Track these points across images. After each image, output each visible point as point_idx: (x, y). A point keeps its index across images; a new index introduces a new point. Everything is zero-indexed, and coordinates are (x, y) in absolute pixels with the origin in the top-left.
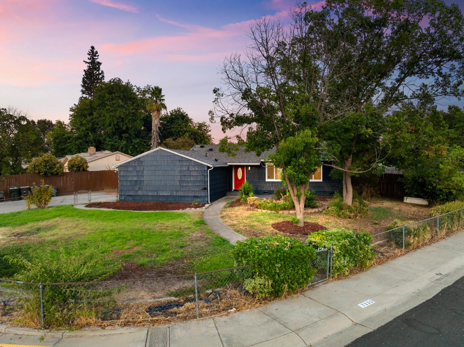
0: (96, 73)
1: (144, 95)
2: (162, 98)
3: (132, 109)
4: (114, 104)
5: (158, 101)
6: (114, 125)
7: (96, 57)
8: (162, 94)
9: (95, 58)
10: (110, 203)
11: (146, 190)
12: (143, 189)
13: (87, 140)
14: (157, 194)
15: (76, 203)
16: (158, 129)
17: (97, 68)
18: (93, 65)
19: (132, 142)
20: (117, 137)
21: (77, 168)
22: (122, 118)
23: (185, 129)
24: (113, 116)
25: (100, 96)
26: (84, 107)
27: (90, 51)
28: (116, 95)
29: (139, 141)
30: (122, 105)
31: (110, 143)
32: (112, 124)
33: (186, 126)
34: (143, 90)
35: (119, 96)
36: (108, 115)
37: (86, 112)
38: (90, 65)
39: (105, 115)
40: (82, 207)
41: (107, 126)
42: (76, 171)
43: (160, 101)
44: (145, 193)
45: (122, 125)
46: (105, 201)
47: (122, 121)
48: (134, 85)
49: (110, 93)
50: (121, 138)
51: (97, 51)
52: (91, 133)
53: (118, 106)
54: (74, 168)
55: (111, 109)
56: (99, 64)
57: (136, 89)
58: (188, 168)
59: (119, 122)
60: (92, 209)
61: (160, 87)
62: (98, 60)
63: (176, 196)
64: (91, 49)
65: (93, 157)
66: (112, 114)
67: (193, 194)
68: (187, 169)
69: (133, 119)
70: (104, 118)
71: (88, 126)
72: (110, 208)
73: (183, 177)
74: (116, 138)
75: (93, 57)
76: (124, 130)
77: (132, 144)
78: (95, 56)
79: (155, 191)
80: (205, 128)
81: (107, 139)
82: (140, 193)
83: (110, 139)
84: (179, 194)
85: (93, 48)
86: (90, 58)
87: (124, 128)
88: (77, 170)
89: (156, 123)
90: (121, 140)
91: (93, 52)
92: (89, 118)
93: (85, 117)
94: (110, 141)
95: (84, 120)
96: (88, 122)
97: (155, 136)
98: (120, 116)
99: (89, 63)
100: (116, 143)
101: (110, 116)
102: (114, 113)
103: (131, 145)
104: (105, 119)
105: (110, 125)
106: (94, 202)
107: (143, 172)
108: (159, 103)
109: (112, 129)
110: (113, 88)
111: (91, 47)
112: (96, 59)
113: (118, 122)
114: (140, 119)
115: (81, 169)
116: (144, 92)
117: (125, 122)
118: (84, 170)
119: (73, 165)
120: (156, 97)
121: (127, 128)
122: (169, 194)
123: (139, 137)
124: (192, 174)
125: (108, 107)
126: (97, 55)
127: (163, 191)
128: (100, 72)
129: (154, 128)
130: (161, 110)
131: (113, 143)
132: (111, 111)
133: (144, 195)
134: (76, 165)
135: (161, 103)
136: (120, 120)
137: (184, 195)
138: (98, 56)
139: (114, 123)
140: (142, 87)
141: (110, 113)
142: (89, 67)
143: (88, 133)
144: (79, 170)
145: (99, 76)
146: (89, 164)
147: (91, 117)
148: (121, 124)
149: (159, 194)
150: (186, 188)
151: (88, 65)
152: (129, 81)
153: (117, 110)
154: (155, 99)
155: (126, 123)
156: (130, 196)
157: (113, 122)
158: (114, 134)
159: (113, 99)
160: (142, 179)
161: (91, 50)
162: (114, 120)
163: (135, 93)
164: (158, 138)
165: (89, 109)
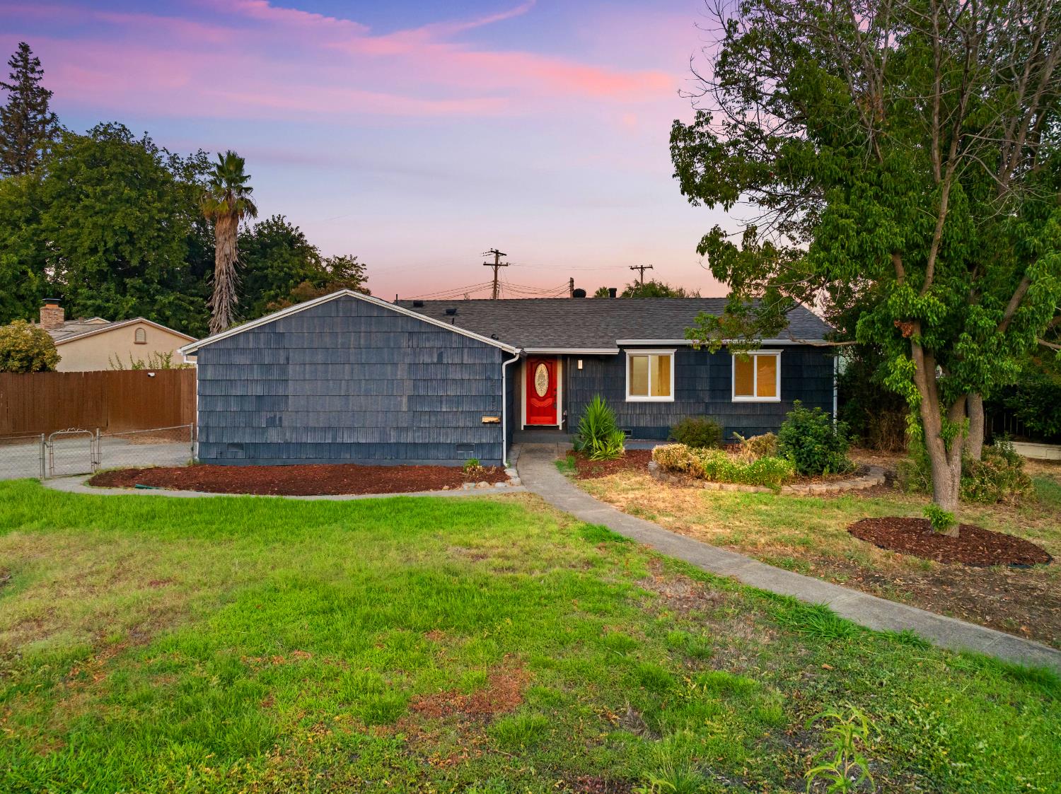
0: (35, 117)
1: (190, 176)
2: (245, 185)
3: (160, 211)
4: (105, 193)
5: (234, 192)
6: (106, 251)
7: (37, 76)
8: (245, 174)
9: (30, 75)
10: (167, 470)
11: (295, 429)
12: (285, 423)
13: (22, 291)
14: (334, 438)
15: (47, 471)
16: (232, 268)
17: (40, 105)
18: (27, 95)
19: (154, 301)
20: (112, 286)
21: (21, 360)
22: (131, 234)
23: (302, 272)
24: (103, 227)
25: (63, 169)
26: (13, 198)
27: (16, 56)
28: (114, 168)
29: (175, 299)
30: (130, 198)
31: (90, 302)
32: (101, 249)
33: (302, 266)
34: (185, 162)
35: (122, 174)
36: (89, 223)
37: (18, 213)
38: (18, 96)
39: (80, 221)
40: (78, 487)
41: (84, 254)
42: (17, 372)
43: (240, 193)
44: (290, 437)
45: (131, 252)
46: (150, 464)
47: (131, 242)
48: (160, 148)
49: (93, 163)
50: (123, 289)
51: (37, 59)
52: (32, 271)
53: (120, 199)
54: (10, 362)
55: (98, 206)
56: (45, 94)
57: (165, 160)
58: (440, 356)
59: (121, 244)
60: (119, 491)
61: (240, 155)
62: (40, 84)
63: (397, 444)
64: (20, 51)
65: (61, 334)
66: (100, 220)
67: (452, 438)
68: (435, 360)
69: (159, 236)
70: (76, 231)
71: (24, 252)
72: (187, 488)
73: (421, 384)
74: (108, 290)
75: (25, 75)
76: (135, 267)
77: (155, 308)
78: (33, 71)
79: (325, 429)
80: (354, 272)
81: (83, 291)
82: (273, 436)
83: (90, 293)
84: (410, 440)
85: (25, 48)
86: (18, 77)
87: (135, 262)
88: (22, 367)
89: (225, 251)
90: (124, 294)
91: (26, 60)
92: (26, 230)
93: (15, 226)
94: (91, 297)
95: (11, 235)
96: (26, 241)
97: (224, 285)
98: (125, 227)
99: (13, 89)
100: (108, 301)
101: (95, 225)
102: (107, 218)
103: (153, 311)
104: (79, 234)
105: (93, 251)
106: (113, 468)
107: (283, 368)
108: (236, 197)
109: (99, 263)
110: (103, 151)
111: (21, 46)
112: (36, 80)
113: (117, 244)
114: (181, 240)
115: (36, 364)
116: (190, 169)
117: (138, 245)
118: (44, 368)
119: (9, 352)
120: (229, 181)
121: (143, 263)
122: (377, 441)
123: (173, 289)
124: (450, 376)
125: (87, 202)
126: (38, 69)
127: (351, 429)
128: (48, 116)
129: (220, 264)
130: (242, 216)
131: (99, 302)
132: (97, 213)
133: (287, 444)
134: (20, 351)
135: (242, 199)
136: (125, 239)
137: (427, 441)
138: (42, 71)
139: (105, 246)
140: (184, 157)
141: (95, 218)
142: (15, 99)
143: (25, 273)
144: (28, 369)
145: (44, 127)
146: (60, 351)
147: (34, 226)
148: (126, 250)
149: (339, 440)
150: (433, 419)
151: (12, 93)
152: (148, 136)
153: (116, 211)
154: (224, 185)
155: (140, 248)
156: (239, 446)
157: (103, 244)
158: (102, 276)
159: (100, 181)
160: (281, 392)
161: (20, 55)
162: (108, 239)
163: (164, 170)
164: (233, 291)
165: (26, 205)
